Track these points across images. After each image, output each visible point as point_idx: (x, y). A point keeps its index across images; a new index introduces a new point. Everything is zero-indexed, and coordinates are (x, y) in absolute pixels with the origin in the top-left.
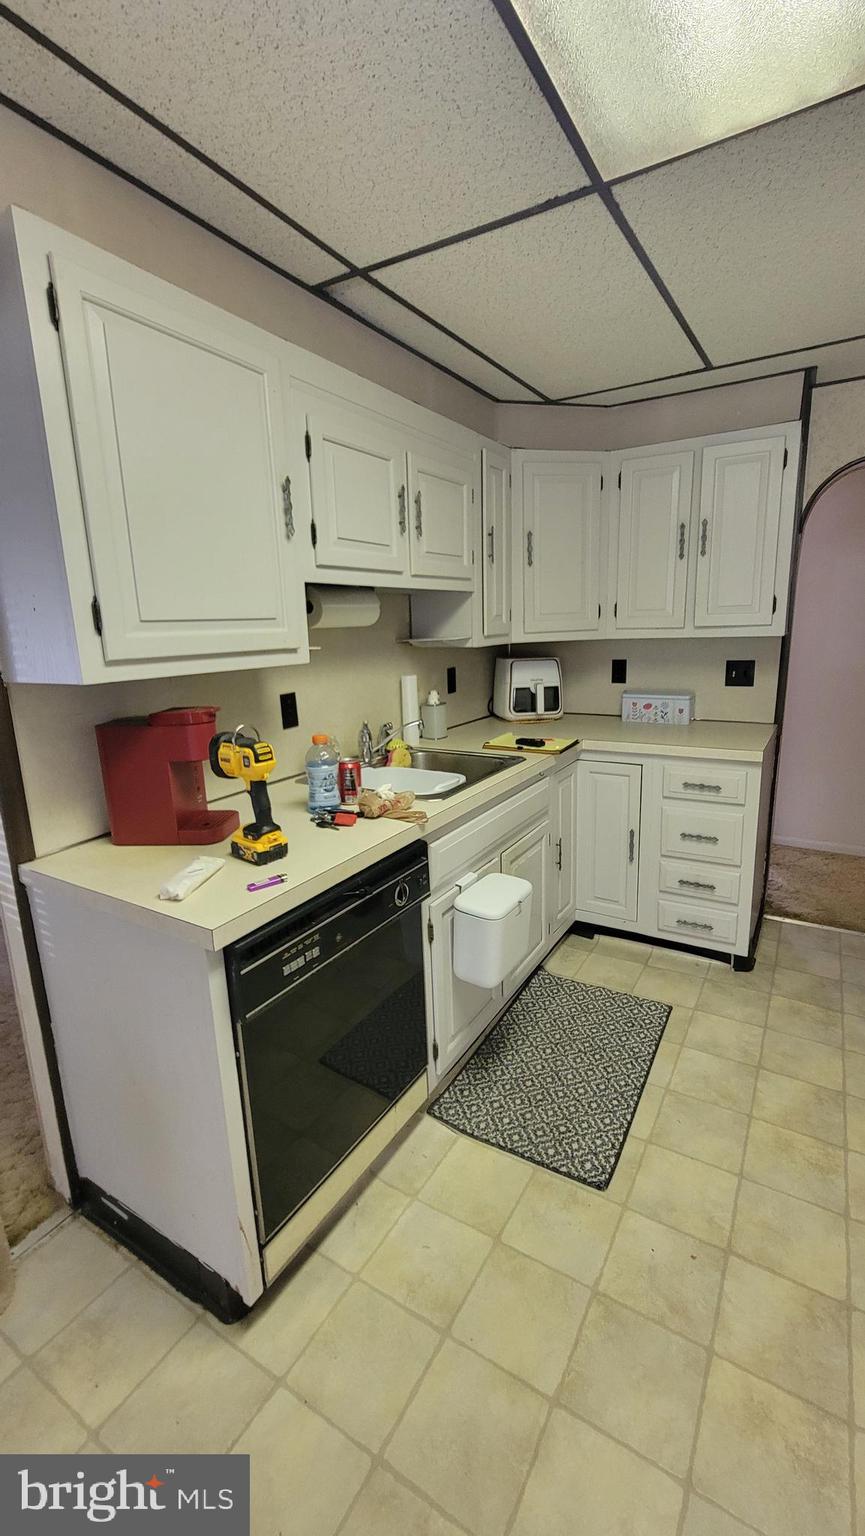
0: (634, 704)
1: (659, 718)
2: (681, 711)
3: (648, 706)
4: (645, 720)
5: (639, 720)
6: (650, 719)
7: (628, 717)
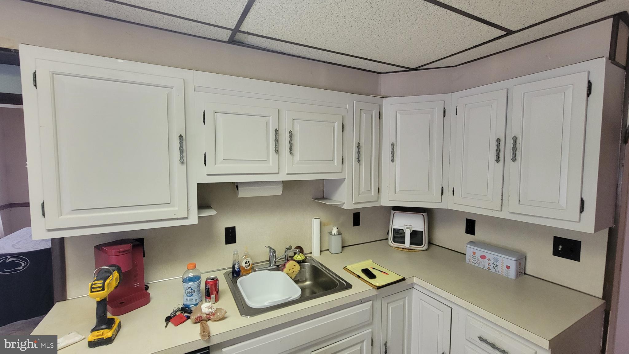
0: (474, 253)
1: (491, 267)
2: (508, 267)
3: (483, 257)
4: (481, 266)
5: (477, 265)
6: (485, 266)
7: (470, 260)
